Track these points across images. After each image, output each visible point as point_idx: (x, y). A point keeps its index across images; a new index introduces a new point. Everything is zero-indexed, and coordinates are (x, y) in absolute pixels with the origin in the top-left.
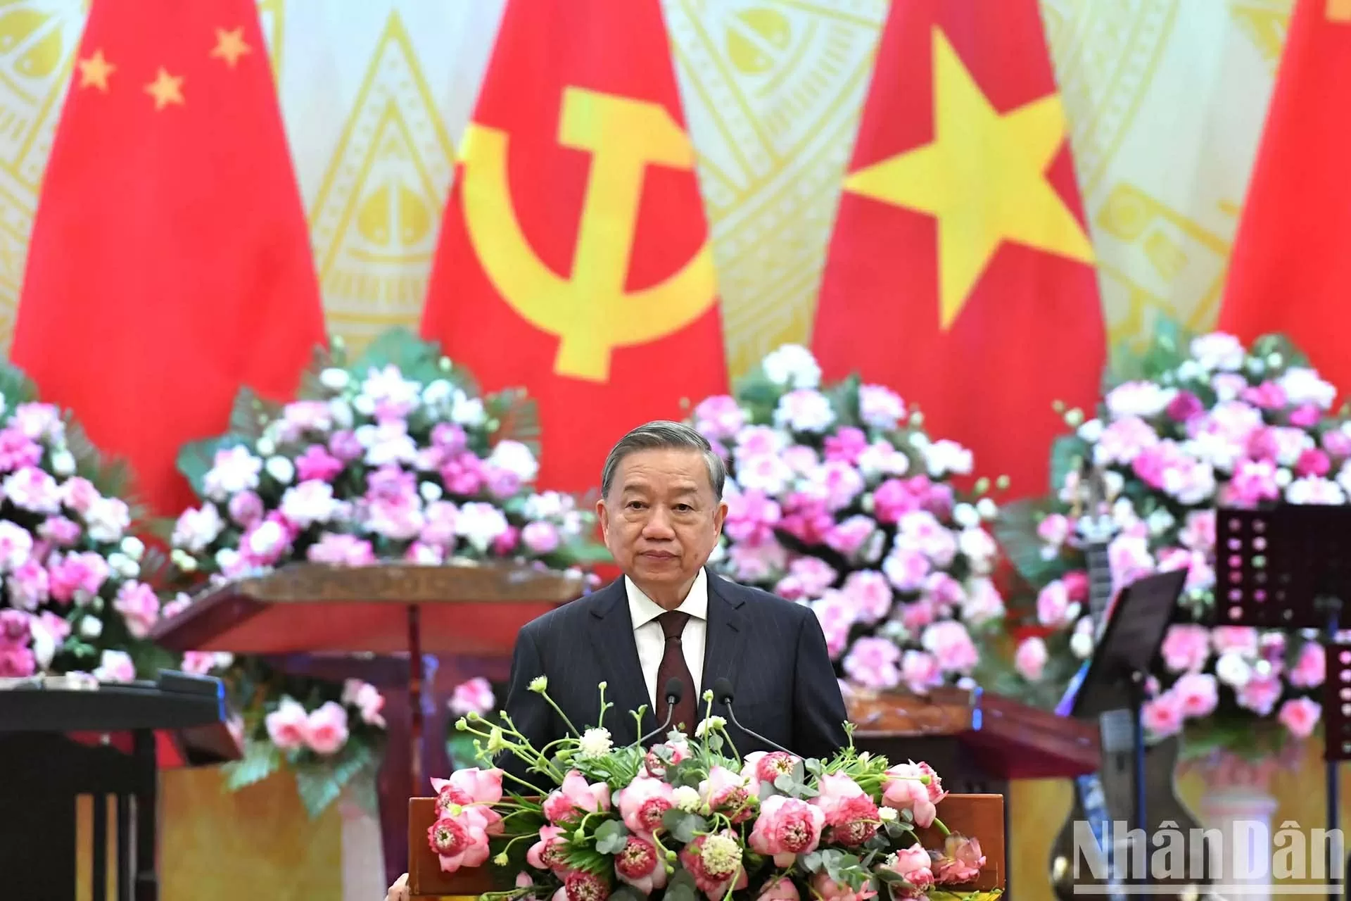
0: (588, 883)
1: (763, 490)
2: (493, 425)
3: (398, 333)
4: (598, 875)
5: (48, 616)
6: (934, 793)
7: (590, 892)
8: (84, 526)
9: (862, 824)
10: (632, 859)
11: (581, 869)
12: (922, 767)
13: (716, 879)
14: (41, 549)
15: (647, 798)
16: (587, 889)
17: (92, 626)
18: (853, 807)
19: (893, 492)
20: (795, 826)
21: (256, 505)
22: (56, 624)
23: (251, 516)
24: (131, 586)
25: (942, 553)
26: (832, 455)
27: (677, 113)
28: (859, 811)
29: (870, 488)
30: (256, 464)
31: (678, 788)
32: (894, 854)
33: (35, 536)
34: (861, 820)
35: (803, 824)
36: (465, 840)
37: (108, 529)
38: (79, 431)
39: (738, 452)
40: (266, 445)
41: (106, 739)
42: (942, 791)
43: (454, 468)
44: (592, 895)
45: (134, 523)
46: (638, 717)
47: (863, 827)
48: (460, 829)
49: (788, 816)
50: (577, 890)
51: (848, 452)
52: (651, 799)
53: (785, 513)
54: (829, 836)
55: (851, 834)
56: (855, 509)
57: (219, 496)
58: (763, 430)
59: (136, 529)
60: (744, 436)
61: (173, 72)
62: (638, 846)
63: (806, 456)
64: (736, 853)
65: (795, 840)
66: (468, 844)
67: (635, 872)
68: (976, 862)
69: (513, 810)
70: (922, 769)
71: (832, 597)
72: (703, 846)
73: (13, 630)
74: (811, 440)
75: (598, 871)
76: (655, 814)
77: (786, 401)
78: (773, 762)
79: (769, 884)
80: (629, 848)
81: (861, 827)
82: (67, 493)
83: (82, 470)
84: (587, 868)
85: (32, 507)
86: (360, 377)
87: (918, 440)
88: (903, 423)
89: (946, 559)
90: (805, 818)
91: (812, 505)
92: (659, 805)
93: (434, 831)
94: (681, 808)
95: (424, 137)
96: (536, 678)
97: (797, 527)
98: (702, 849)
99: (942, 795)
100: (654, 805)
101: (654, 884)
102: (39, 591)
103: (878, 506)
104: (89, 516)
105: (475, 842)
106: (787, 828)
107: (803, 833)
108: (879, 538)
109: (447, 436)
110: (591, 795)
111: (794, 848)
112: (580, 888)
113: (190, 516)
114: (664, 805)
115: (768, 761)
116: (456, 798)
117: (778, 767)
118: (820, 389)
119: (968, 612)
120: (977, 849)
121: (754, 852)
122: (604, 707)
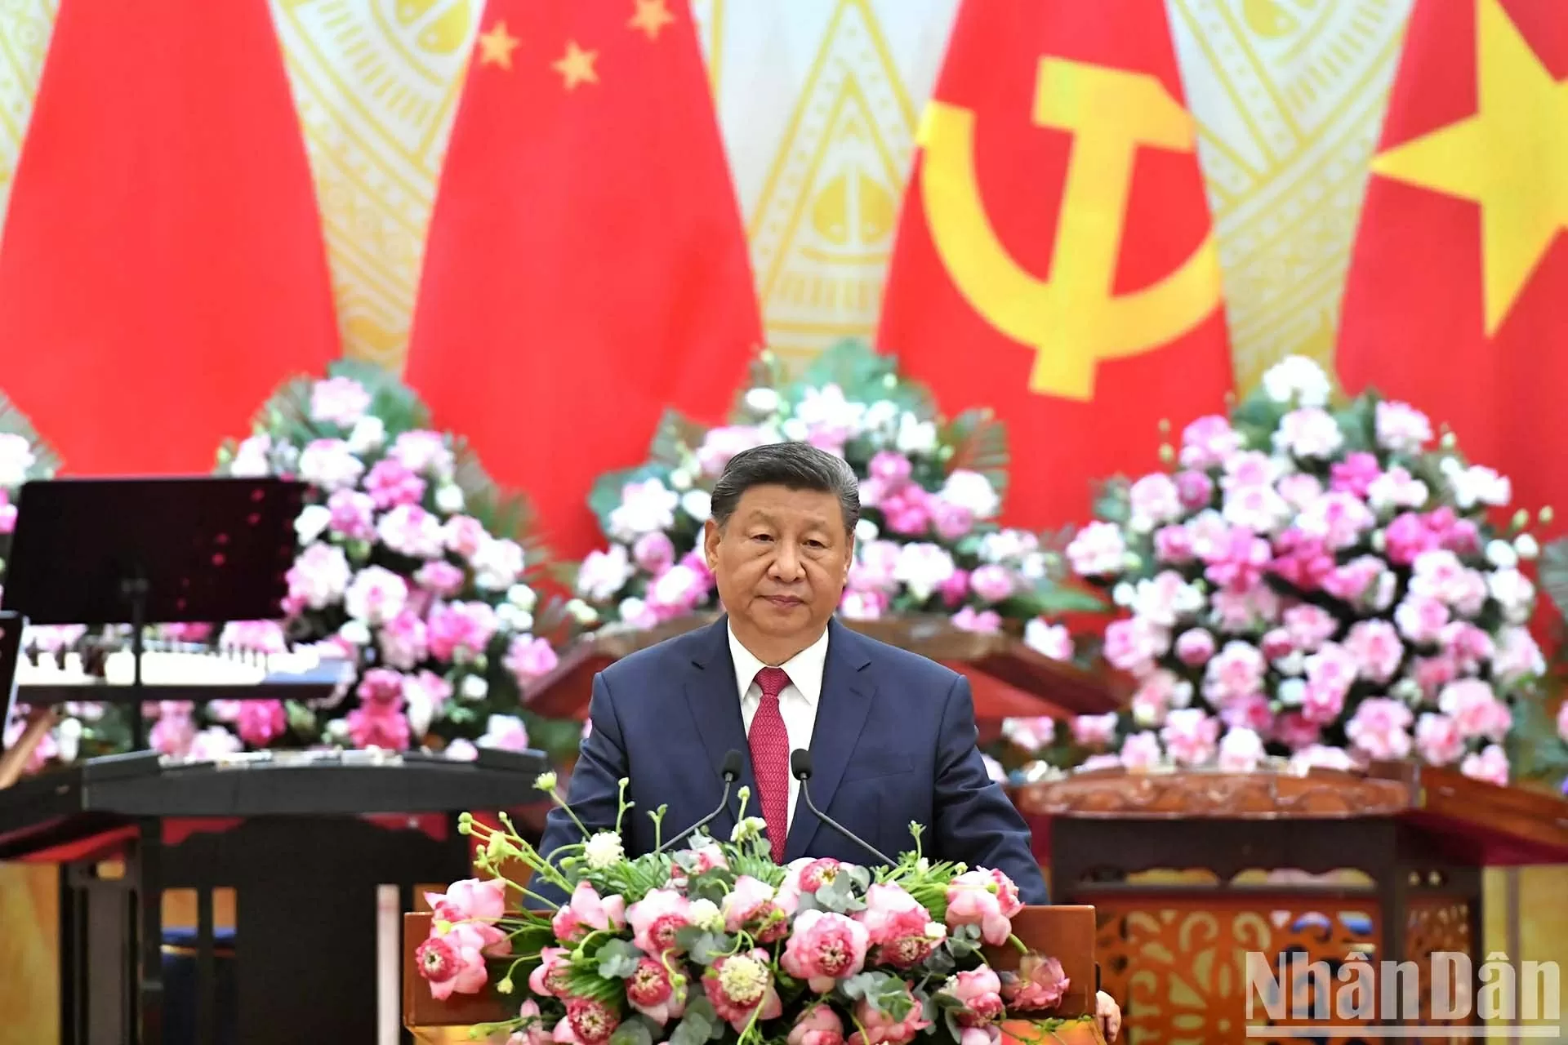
0: (593, 1012)
1: (1251, 527)
2: (947, 453)
3: (850, 345)
4: (603, 1002)
5: (427, 676)
6: (1007, 904)
7: (595, 1022)
8: (469, 573)
9: (914, 941)
10: (644, 984)
11: (585, 994)
12: (994, 875)
13: (742, 1007)
14: (420, 599)
15: (659, 914)
16: (591, 1018)
17: (476, 688)
18: (904, 923)
19: (1409, 527)
20: (830, 946)
21: (666, 548)
22: (434, 686)
23: (659, 561)
24: (524, 641)
25: (1465, 599)
26: (1338, 484)
27: (1174, 87)
28: (910, 927)
29: (1382, 523)
30: (672, 499)
31: (695, 901)
32: (954, 976)
33: (412, 585)
34: (913, 938)
35: (841, 943)
36: (457, 963)
37: (498, 575)
38: (473, 464)
39: (1225, 483)
40: (681, 478)
41: (413, 823)
42: (1017, 902)
43: (896, 503)
44: (598, 1025)
45: (528, 570)
46: (657, 819)
47: (915, 946)
48: (449, 951)
49: (824, 935)
50: (580, 1019)
51: (1358, 482)
52: (665, 916)
53: (1276, 554)
54: (877, 957)
55: (901, 953)
56: (1363, 548)
57: (628, 537)
58: (1257, 457)
59: (531, 576)
60: (1232, 464)
61: (584, 47)
62: (651, 970)
63: (1308, 485)
64: (759, 976)
65: (831, 962)
66: (460, 967)
67: (645, 998)
68: (1055, 985)
69: (517, 926)
70: (995, 878)
71: (1329, 651)
72: (722, 969)
73: (382, 694)
74: (1318, 468)
75: (604, 997)
76: (668, 933)
77: (1288, 422)
78: (818, 871)
79: (804, 1012)
80: (641, 971)
81: (912, 945)
82: (452, 535)
83: (474, 508)
84: (591, 994)
85: (409, 550)
86: (794, 400)
87: (1450, 466)
88: (1433, 446)
89: (1475, 605)
90: (844, 937)
91: (1308, 545)
92: (673, 922)
93: (422, 952)
94: (696, 924)
95: (889, 117)
96: (543, 774)
97: (1290, 569)
98: (719, 972)
99: (1018, 906)
100: (667, 922)
101: (669, 1014)
102: (416, 648)
103: (1390, 544)
104: (476, 561)
105: (467, 965)
106: (821, 948)
107: (841, 954)
108: (1389, 580)
109: (888, 467)
110: (601, 910)
111: (830, 971)
112: (583, 1018)
113: (595, 559)
114: (678, 923)
115: (813, 870)
116: (451, 916)
117: (823, 877)
118: (1329, 409)
119: (1498, 668)
120: (1058, 971)
121: (788, 975)
122: (623, 807)
